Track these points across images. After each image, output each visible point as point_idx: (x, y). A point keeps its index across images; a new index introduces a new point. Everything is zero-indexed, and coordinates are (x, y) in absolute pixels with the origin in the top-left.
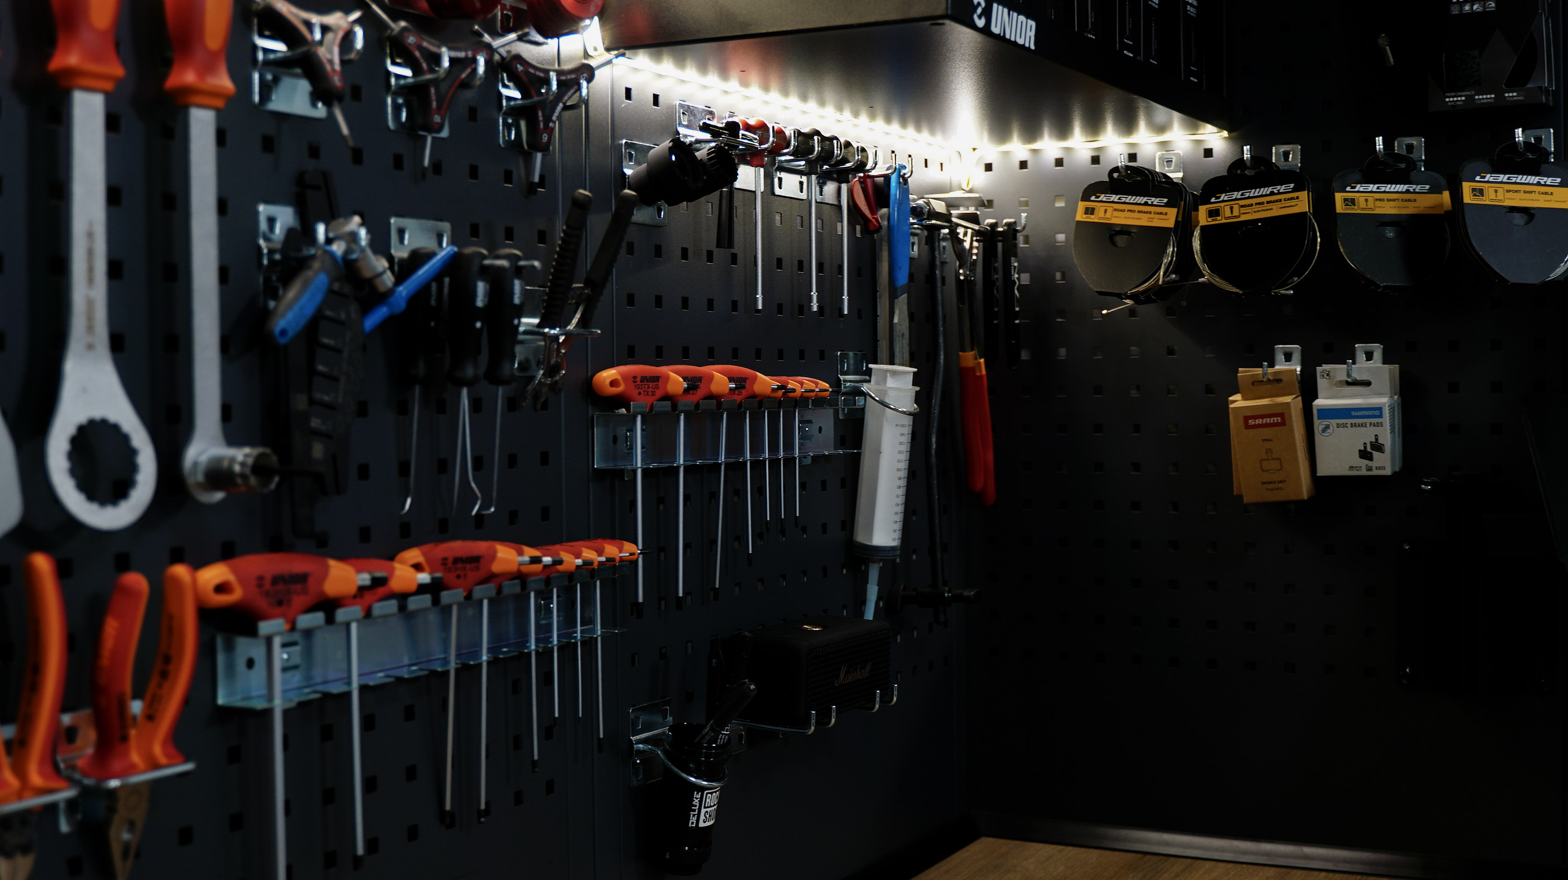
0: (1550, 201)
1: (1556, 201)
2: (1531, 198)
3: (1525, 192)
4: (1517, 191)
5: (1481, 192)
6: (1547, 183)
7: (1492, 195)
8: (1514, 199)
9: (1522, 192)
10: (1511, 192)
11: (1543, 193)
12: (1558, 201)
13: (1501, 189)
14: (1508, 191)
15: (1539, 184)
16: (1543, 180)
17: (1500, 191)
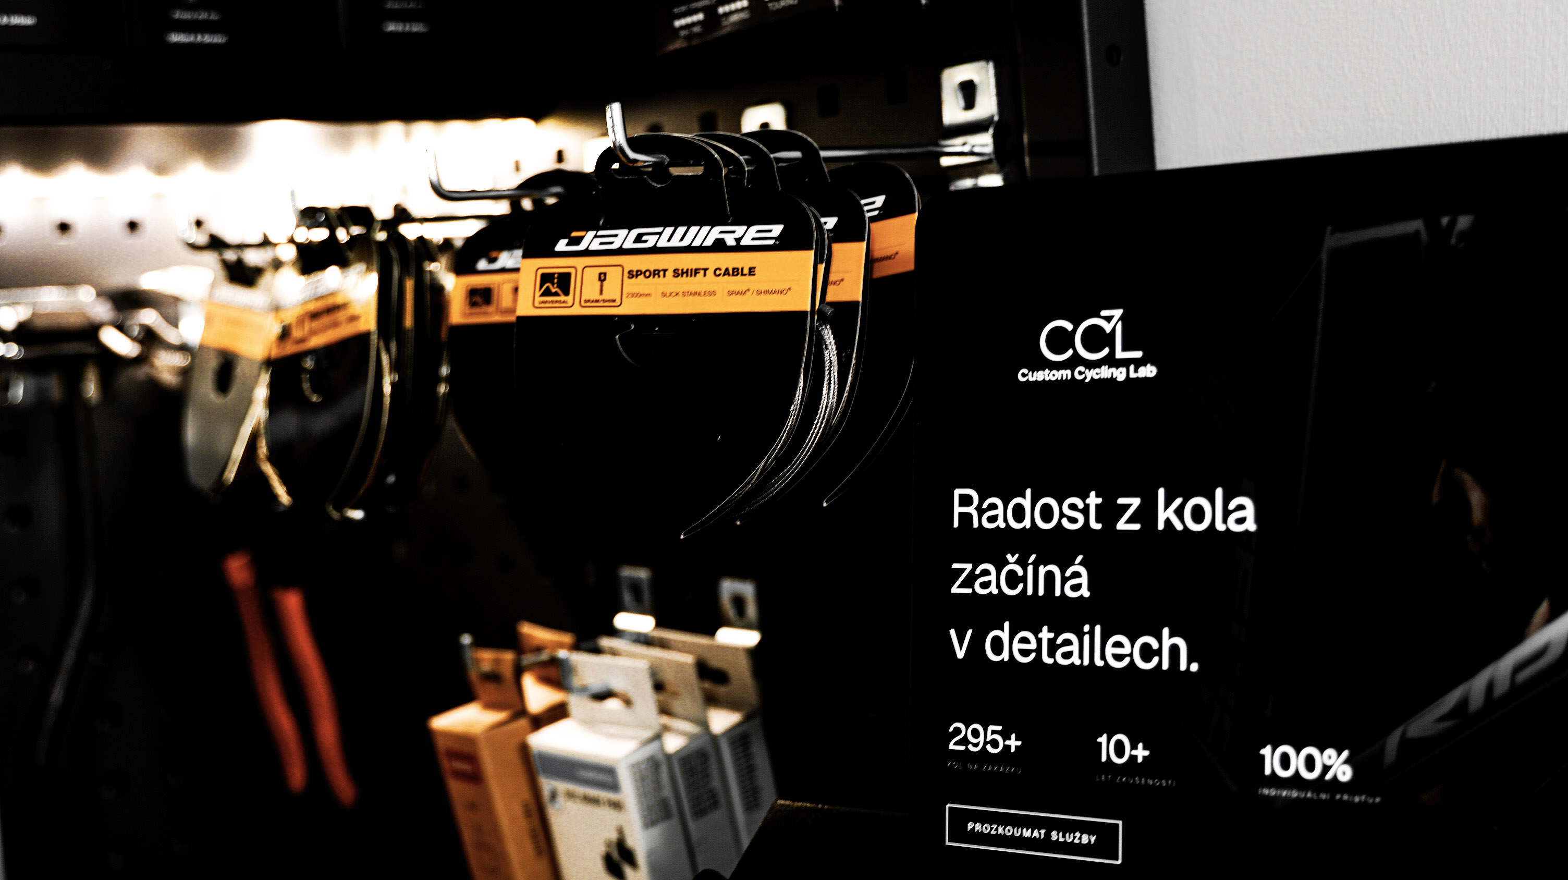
0: (743, 293)
1: (759, 293)
2: (693, 289)
3: (677, 273)
4: (656, 273)
5: (563, 282)
6: (745, 242)
7: (590, 289)
8: (648, 295)
9: (670, 273)
10: (641, 277)
11: (726, 272)
12: (767, 292)
13: (616, 268)
14: (633, 274)
15: (719, 246)
16: (733, 234)
17: (614, 276)
